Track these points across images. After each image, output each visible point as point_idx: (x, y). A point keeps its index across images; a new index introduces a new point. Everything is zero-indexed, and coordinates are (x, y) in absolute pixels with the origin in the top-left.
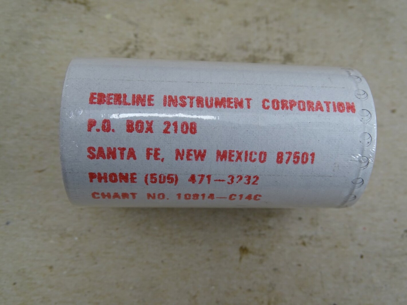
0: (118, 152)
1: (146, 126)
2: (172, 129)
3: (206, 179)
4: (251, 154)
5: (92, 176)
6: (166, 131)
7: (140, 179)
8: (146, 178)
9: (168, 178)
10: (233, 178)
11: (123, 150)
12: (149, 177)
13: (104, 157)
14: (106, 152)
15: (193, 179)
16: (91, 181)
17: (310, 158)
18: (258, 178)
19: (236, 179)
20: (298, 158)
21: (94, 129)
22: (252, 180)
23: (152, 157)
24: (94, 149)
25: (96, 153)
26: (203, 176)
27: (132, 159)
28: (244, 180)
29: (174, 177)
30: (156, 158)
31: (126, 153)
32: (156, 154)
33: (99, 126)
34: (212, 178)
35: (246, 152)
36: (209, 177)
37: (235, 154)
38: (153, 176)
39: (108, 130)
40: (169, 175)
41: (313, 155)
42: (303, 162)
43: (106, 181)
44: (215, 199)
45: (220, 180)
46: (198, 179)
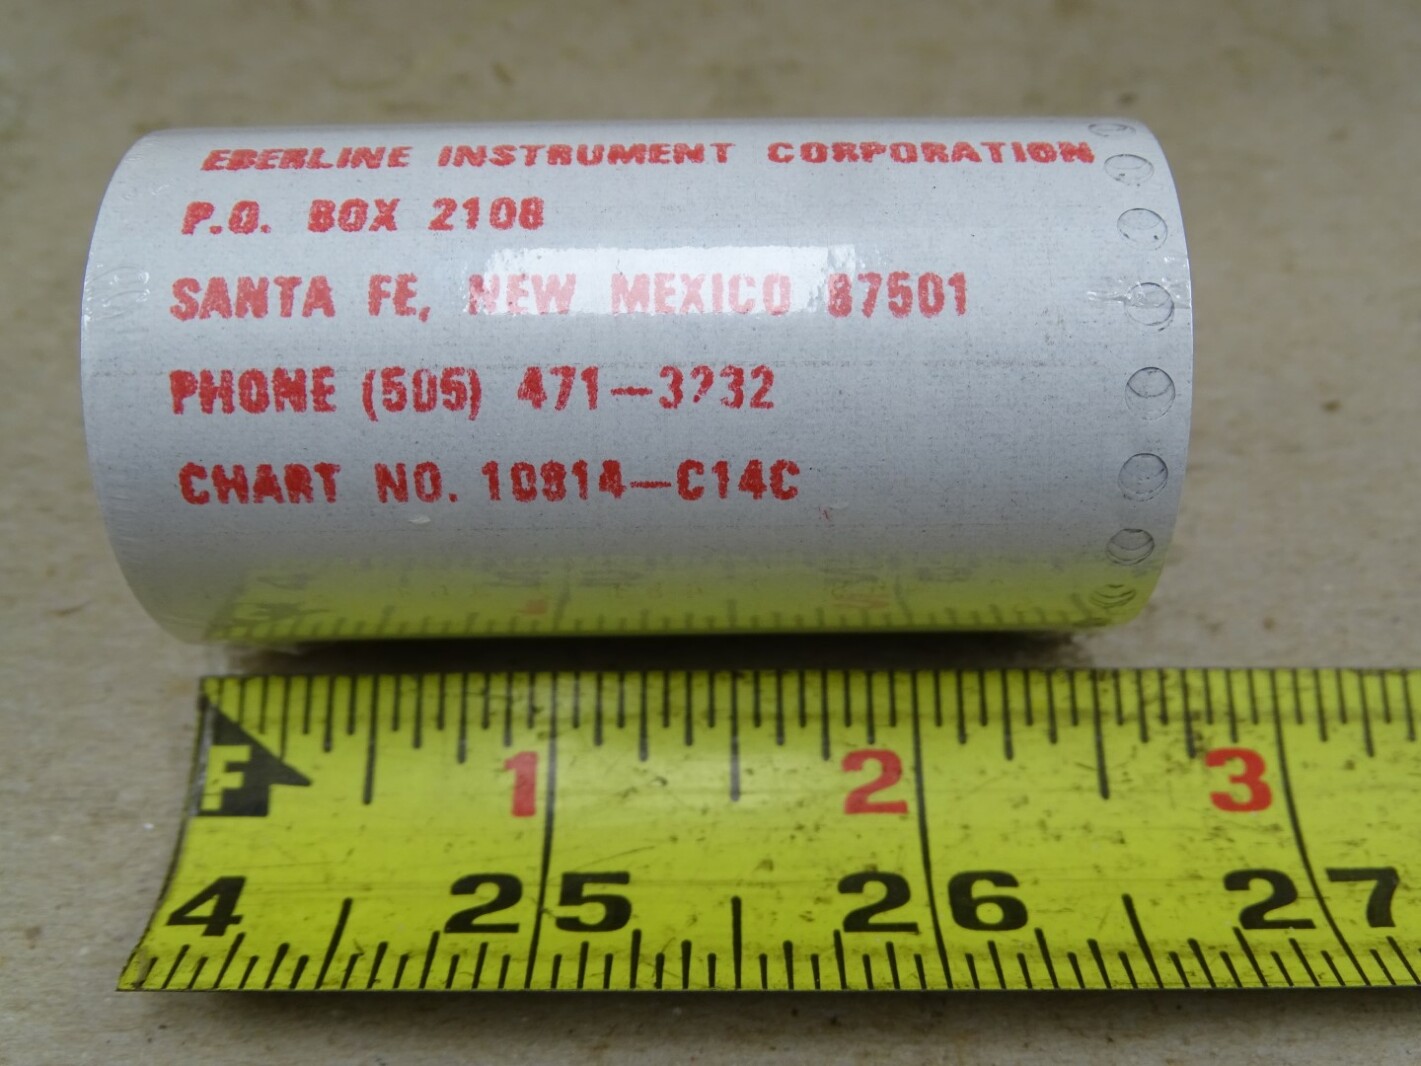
0: (274, 293)
1: (373, 213)
2: (460, 216)
3: (579, 386)
4: (735, 282)
5: (181, 384)
6: (439, 225)
7: (347, 392)
8: (368, 388)
9: (447, 386)
10: (678, 379)
11: (289, 284)
12: (378, 383)
13: (226, 313)
14: (233, 294)
15: (532, 387)
16: (178, 408)
17: (950, 292)
18: (769, 377)
19: (690, 386)
20: (907, 293)
21: (203, 227)
22: (751, 386)
23: (388, 305)
24: (194, 285)
25: (199, 298)
26: (567, 372)
27: (318, 313)
28: (721, 386)
29: (465, 379)
30: (403, 310)
31: (301, 294)
32: (404, 293)
33: (221, 217)
34: (605, 382)
35: (717, 279)
36: (590, 375)
37: (678, 285)
38: (391, 375)
39: (249, 229)
40: (449, 373)
41: (958, 281)
42: (927, 310)
43: (229, 408)
44: (628, 493)
45: (631, 391)
46: (551, 384)
